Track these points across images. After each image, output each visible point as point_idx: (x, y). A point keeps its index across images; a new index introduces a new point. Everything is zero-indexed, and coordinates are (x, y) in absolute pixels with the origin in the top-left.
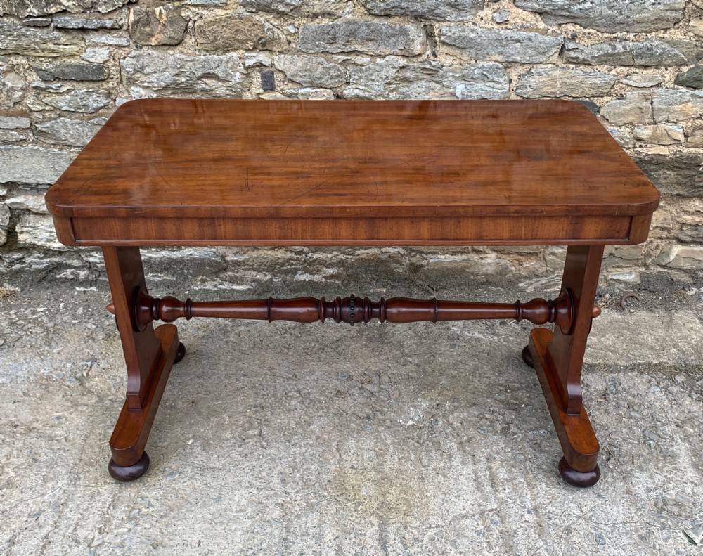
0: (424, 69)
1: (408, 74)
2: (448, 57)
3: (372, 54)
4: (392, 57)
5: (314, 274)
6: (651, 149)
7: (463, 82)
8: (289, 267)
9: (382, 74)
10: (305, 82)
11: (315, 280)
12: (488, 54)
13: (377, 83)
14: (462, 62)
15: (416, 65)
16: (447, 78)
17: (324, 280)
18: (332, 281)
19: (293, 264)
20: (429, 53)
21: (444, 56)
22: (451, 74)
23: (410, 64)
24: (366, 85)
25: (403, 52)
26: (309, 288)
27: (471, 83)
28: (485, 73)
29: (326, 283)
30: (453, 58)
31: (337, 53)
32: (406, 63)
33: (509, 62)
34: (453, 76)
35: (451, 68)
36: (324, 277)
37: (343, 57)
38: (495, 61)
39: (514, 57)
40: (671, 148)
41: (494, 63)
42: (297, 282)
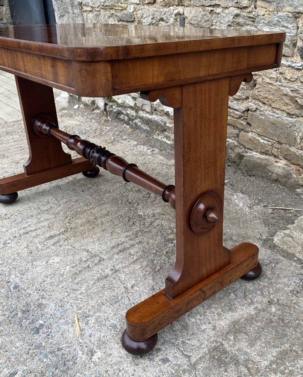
0: (249, 17)
1: (241, 20)
2: (263, 9)
3: (223, 6)
4: (232, 8)
7: (269, 27)
9: (227, 20)
12: (283, 6)
13: (224, 25)
14: (270, 13)
15: (245, 14)
16: (260, 24)
20: (253, 6)
21: (260, 8)
22: (263, 21)
23: (242, 14)
24: (219, 26)
25: (237, 5)
27: (272, 27)
28: (280, 20)
30: (265, 10)
31: (209, 6)
32: (239, 13)
33: (298, 13)
34: (264, 23)
35: (263, 17)
37: (210, 9)
38: (288, 12)
39: (299, 9)
41: (287, 13)
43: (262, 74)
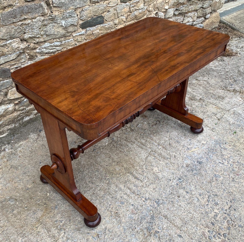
0: (49, 19)
1: (45, 22)
2: (56, 12)
3: (31, 18)
4: (39, 17)
5: (30, 116)
6: (119, 26)
7: (64, 20)
8: (20, 117)
9: (37, 25)
10: (8, 38)
11: (32, 118)
12: (69, 7)
13: (36, 30)
14: (61, 12)
15: (47, 18)
16: (58, 20)
17: (35, 116)
18: (38, 115)
19: (21, 116)
20: (49, 12)
21: (55, 12)
22: (59, 18)
23: (45, 18)
24: (32, 32)
25: (42, 15)
26: (31, 121)
27: (67, 20)
28: (70, 14)
29: (36, 116)
30: (58, 12)
31: (18, 22)
32: (44, 19)
33: (76, 8)
34: (60, 19)
35: (58, 16)
36: (34, 115)
37: (20, 23)
38: (72, 9)
39: (77, 6)
40: (124, 24)
41: (72, 10)
42: (25, 122)
43: (66, 46)
